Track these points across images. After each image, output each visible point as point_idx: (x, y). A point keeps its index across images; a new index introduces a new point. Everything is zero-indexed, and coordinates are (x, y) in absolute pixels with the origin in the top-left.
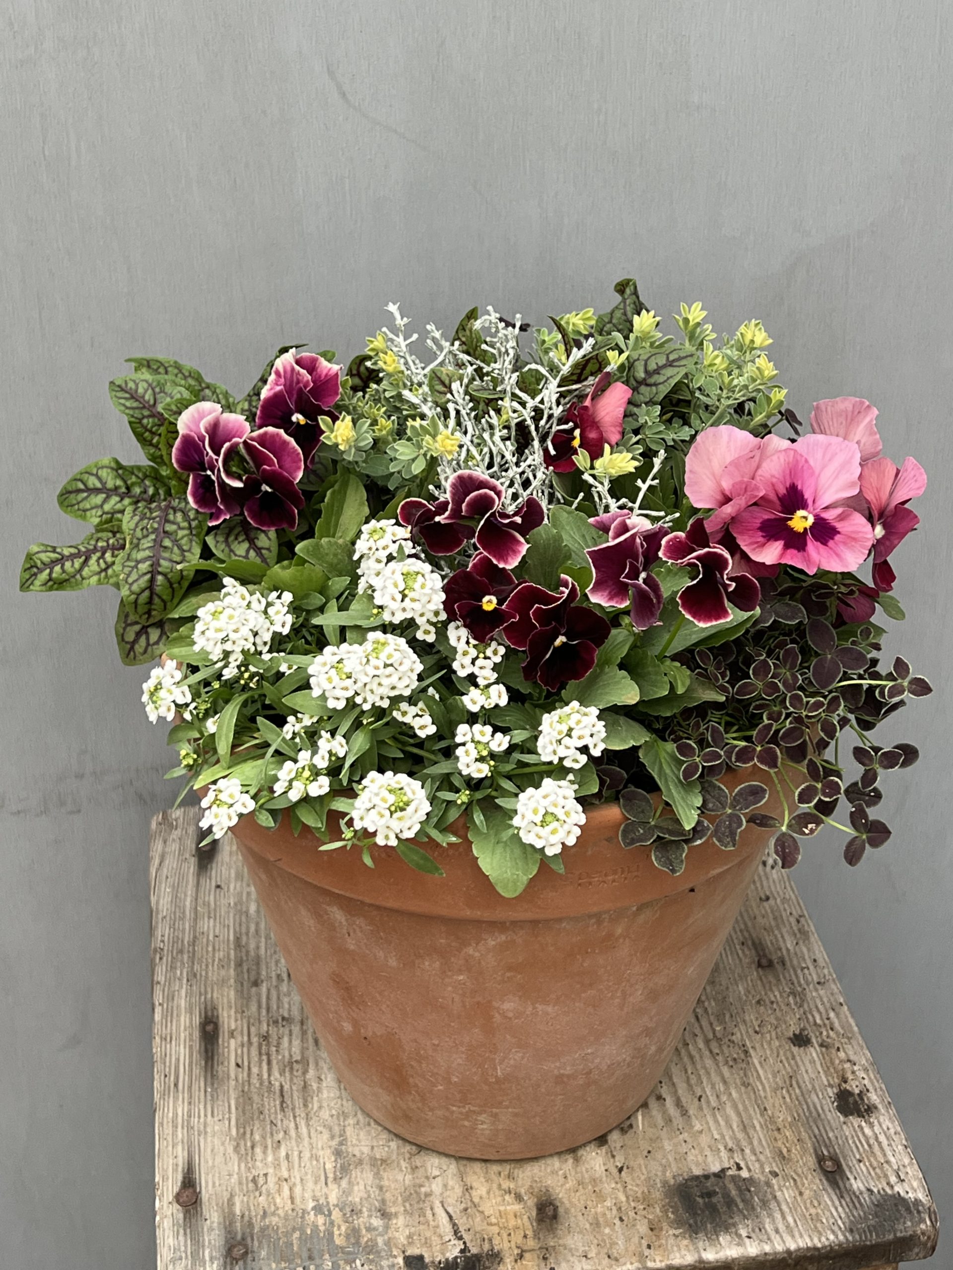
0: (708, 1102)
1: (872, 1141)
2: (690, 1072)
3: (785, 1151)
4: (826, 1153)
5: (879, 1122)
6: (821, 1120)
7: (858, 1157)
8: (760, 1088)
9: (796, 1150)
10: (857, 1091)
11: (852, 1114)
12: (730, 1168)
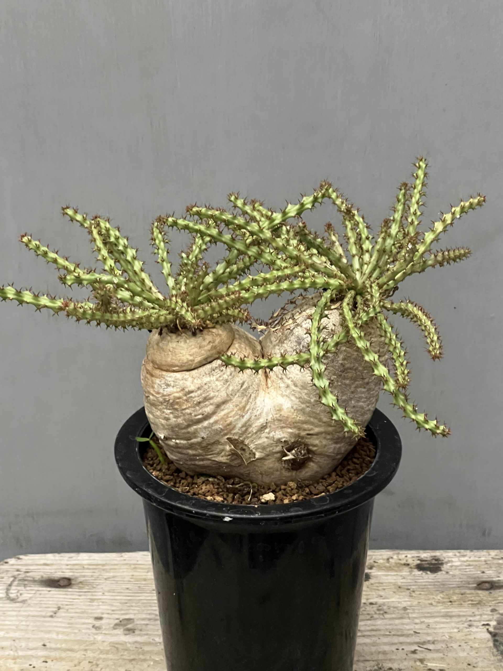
0: (421, 629)
1: (465, 564)
2: (388, 633)
3: (470, 602)
4: (475, 585)
5: (448, 558)
6: (443, 581)
7: (479, 572)
8: (409, 603)
9: (471, 597)
10: (419, 562)
11: (440, 568)
12: (488, 629)
